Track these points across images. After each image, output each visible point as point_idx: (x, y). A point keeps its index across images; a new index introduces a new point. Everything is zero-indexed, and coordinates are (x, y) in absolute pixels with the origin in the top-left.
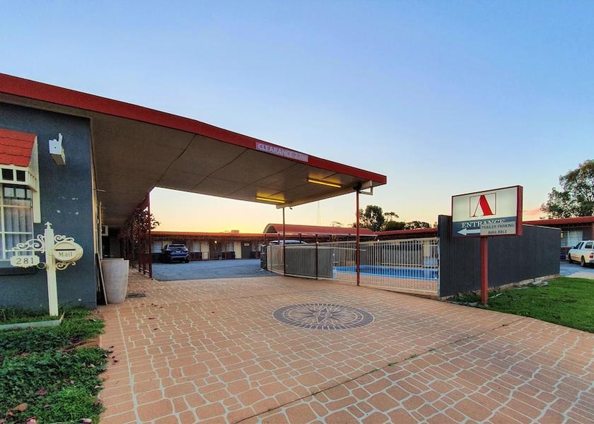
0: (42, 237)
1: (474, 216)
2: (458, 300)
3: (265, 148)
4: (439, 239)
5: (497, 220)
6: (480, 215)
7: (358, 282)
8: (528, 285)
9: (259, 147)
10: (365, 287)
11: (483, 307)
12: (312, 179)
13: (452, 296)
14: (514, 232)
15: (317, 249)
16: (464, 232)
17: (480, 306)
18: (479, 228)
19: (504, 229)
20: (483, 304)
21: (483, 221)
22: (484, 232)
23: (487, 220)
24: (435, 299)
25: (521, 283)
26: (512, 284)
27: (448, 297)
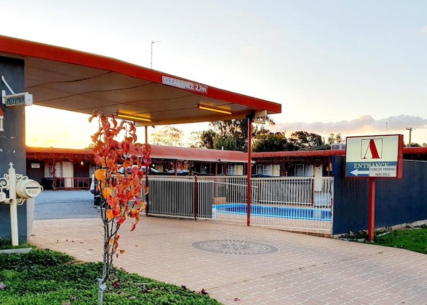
0: (7, 176)
1: (365, 158)
2: (349, 237)
3: (170, 82)
4: (333, 179)
5: (383, 164)
6: (369, 158)
7: (248, 223)
8: (422, 226)
9: (165, 81)
10: (257, 227)
11: (368, 242)
12: (203, 106)
13: (344, 235)
14: (395, 175)
15: (196, 183)
16: (356, 173)
17: (366, 241)
18: (368, 170)
19: (387, 172)
20: (370, 241)
21: (372, 163)
22: (372, 174)
23: (375, 163)
24: (329, 237)
25: (415, 224)
26: (404, 225)
27: (340, 235)
